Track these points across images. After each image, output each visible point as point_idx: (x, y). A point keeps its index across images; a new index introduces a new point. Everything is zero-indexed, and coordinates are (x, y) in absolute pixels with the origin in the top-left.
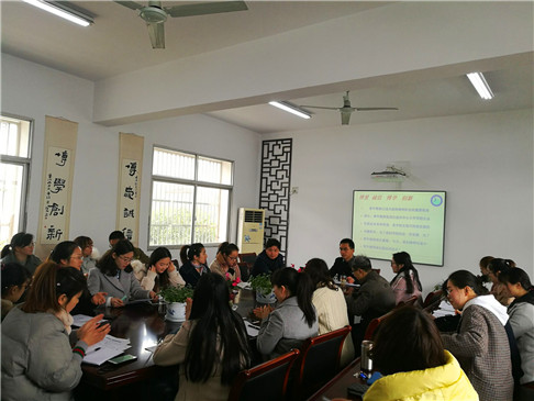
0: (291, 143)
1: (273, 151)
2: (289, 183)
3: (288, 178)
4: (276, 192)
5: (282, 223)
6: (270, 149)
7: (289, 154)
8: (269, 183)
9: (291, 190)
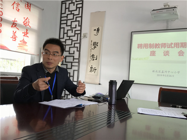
1: (69, 8)
2: (81, 30)
3: (80, 27)
4: (71, 38)
5: (75, 61)
6: (67, 7)
7: (81, 9)
8: (66, 32)
9: (82, 35)
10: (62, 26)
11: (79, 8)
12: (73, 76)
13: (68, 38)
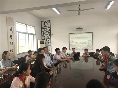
0: (50, 22)
1: (44, 24)
2: (50, 32)
4: (47, 35)
5: (49, 43)
6: (44, 23)
7: (50, 25)
8: (44, 33)
9: (51, 34)
10: (42, 31)
12: (49, 49)
13: (46, 35)
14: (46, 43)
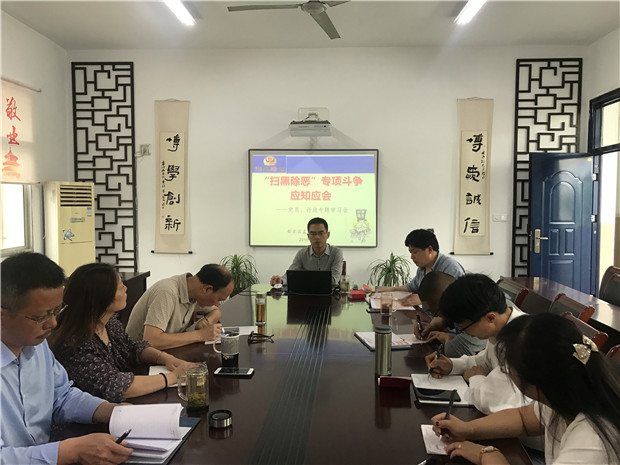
3: (130, 130)
4: (108, 153)
5: (124, 205)
6: (90, 78)
7: (128, 89)
8: (92, 138)
9: (137, 149)
11: (125, 86)
12: (123, 240)
13: (100, 153)
14: (105, 203)
